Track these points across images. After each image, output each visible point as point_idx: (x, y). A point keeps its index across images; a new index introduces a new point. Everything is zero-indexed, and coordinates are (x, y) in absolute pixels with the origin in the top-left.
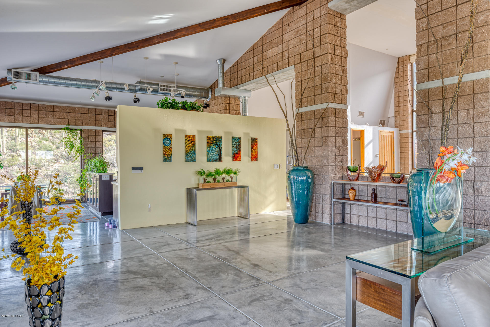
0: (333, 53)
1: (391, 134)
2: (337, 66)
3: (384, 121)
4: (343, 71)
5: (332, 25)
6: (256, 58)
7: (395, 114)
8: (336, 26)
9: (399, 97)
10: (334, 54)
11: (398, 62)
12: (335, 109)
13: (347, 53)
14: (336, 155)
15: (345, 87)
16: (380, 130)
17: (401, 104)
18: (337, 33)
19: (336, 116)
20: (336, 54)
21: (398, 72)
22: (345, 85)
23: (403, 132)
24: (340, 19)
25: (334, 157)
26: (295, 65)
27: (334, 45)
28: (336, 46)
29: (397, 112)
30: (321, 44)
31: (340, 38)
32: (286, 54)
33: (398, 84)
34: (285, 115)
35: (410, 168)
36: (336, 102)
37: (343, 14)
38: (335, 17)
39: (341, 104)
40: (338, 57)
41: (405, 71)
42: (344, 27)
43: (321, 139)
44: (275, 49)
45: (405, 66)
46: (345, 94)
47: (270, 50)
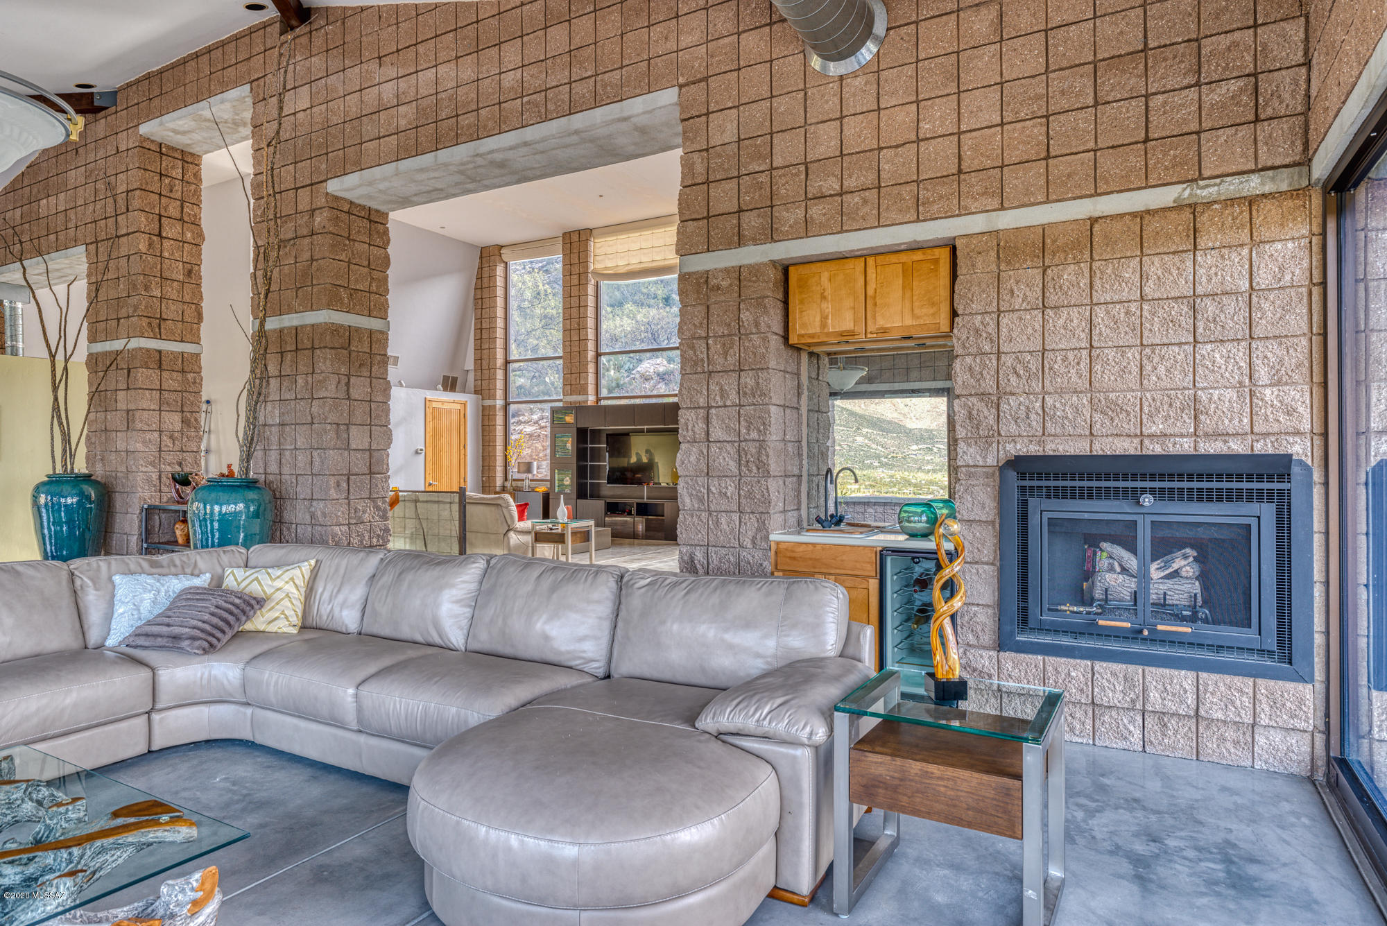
0: (157, 233)
1: (458, 407)
2: (167, 261)
3: (455, 380)
4: (189, 273)
5: (152, 174)
6: (18, 212)
7: (475, 363)
8: (167, 176)
9: (481, 329)
10: (160, 235)
11: (481, 257)
12: (160, 352)
13: (201, 236)
14: (160, 451)
15: (194, 306)
16: (429, 397)
17: (485, 346)
18: (171, 191)
19: (163, 367)
20: (164, 234)
21: (480, 277)
22: (195, 302)
23: (488, 403)
24: (180, 162)
25: (157, 454)
26: (87, 244)
27: (160, 216)
28: (163, 219)
29: (479, 361)
30: (128, 210)
31: (179, 203)
32: (72, 214)
33: (480, 302)
34: (53, 357)
35: (498, 479)
36: (164, 337)
37: (190, 153)
38: (164, 157)
39: (182, 341)
40: (172, 242)
41: (492, 277)
42: (192, 180)
43: (125, 415)
44: (52, 199)
45: (492, 269)
46: (196, 321)
47: (45, 201)
